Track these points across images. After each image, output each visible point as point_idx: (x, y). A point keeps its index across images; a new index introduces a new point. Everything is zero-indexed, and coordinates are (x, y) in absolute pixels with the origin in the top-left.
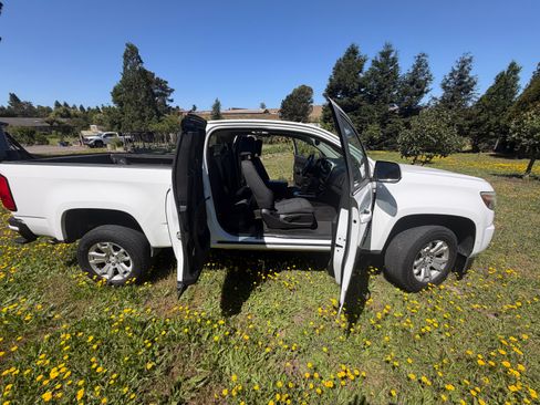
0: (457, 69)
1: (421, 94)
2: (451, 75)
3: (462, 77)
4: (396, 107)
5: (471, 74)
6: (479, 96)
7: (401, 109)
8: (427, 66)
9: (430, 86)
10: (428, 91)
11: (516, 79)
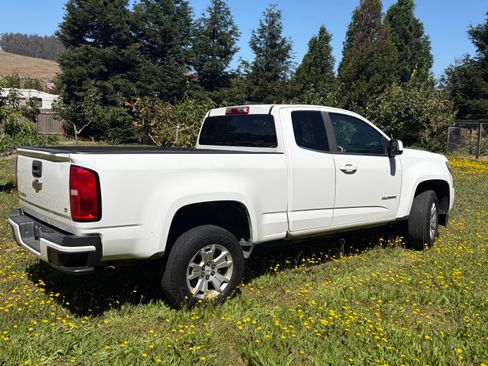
0: (266, 25)
1: (227, 54)
2: (262, 31)
3: (273, 36)
4: (193, 72)
5: (283, 35)
6: (297, 67)
7: (202, 75)
8: (228, 13)
9: (237, 44)
10: (236, 50)
11: (329, 49)
